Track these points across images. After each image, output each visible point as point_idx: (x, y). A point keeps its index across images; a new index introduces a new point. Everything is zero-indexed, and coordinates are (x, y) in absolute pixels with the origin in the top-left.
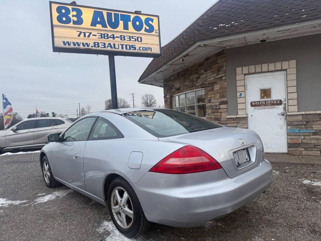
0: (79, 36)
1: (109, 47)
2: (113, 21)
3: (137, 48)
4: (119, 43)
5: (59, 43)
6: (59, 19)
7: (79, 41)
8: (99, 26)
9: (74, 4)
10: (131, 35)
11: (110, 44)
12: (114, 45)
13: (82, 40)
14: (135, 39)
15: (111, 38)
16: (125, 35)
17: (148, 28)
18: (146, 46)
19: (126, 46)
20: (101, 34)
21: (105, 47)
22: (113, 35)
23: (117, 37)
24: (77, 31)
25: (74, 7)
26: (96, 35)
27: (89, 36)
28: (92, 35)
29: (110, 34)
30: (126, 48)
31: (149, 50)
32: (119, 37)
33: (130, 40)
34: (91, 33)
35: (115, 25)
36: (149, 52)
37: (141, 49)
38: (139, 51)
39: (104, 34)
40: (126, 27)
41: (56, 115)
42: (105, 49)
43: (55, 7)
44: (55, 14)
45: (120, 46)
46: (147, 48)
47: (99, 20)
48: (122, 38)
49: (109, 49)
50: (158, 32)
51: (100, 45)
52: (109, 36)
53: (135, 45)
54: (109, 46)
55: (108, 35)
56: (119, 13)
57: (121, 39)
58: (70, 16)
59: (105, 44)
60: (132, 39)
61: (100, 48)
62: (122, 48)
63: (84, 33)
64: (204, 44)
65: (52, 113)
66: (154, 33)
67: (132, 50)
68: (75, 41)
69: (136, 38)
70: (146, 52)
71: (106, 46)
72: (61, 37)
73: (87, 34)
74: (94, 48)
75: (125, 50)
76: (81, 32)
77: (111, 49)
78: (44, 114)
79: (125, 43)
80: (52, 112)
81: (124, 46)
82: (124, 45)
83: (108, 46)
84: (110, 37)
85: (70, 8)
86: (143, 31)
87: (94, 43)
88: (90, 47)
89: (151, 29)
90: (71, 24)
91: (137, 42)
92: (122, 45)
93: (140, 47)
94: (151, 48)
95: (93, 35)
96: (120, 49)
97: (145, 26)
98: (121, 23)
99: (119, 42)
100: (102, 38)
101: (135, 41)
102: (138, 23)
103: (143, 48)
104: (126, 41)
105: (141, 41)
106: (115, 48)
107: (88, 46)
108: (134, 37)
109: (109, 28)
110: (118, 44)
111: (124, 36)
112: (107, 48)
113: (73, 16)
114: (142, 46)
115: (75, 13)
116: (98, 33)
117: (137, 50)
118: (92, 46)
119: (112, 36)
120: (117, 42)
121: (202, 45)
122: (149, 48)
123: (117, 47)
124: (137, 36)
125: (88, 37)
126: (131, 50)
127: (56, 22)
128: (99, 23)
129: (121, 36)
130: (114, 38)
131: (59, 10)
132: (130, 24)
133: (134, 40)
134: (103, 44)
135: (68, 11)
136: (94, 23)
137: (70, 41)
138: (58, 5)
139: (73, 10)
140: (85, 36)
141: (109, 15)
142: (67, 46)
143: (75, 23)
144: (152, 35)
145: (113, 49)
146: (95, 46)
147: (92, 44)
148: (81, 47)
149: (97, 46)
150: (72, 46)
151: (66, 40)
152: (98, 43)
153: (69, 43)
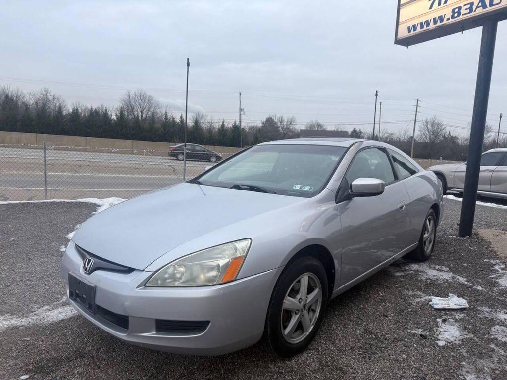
0: (431, 8)
1: (480, 7)
5: (403, 33)
7: (430, 17)
13: (436, 12)
21: (470, 12)
27: (446, 2)
42: (473, 14)
49: (480, 11)
51: (463, 11)
54: (480, 5)
59: (472, 4)
61: (462, 17)
68: (423, 20)
71: (474, 7)
72: (406, 21)
74: (451, 21)
77: (484, 10)
83: (477, 7)
87: (453, 11)
88: (445, 22)
96: (504, 4)
106: (491, 4)
107: (442, 20)
112: (475, 11)
118: (448, 19)
125: (444, 4)
134: (469, 6)
140: (440, 4)
142: (413, 33)
145: (489, 9)
146: (453, 17)
147: (449, 15)
148: (432, 26)
149: (456, 15)
150: (419, 30)
151: (411, 24)
152: (460, 8)
153: (415, 27)
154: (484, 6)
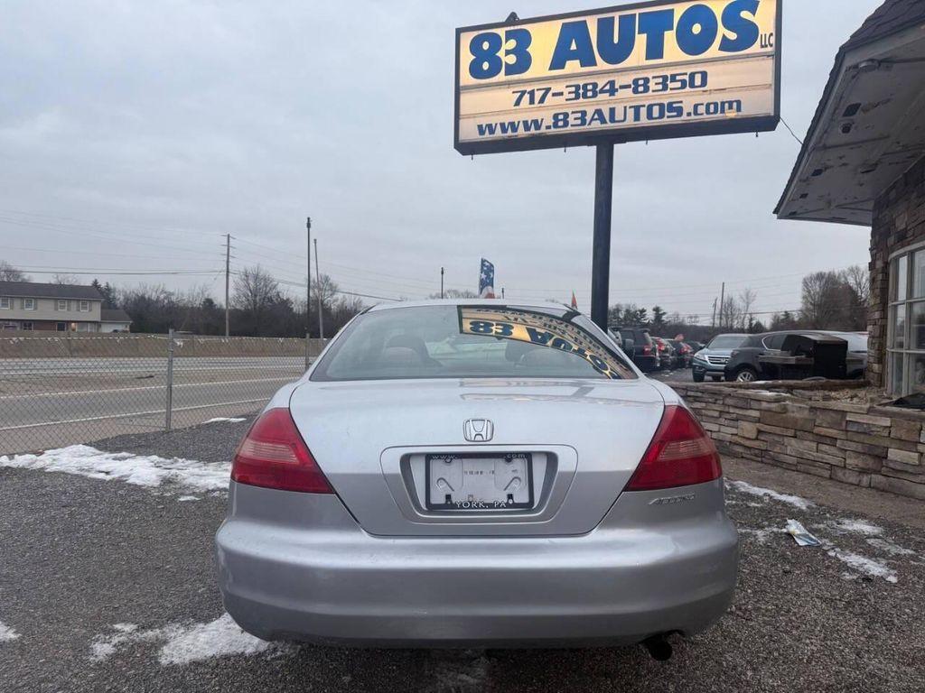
0: (518, 103)
1: (596, 119)
2: (616, 40)
3: (687, 108)
4: (628, 105)
5: (470, 133)
6: (476, 70)
7: (518, 118)
8: (573, 66)
9: (513, 19)
10: (668, 72)
11: (599, 112)
12: (612, 111)
13: (526, 113)
14: (683, 82)
15: (606, 92)
16: (649, 74)
17: (732, 36)
18: (718, 98)
19: (650, 108)
20: (577, 87)
21: (583, 123)
22: (612, 83)
23: (622, 87)
24: (514, 92)
25: (512, 28)
26: (561, 94)
27: (542, 100)
28: (550, 94)
29: (601, 82)
30: (650, 116)
31: (731, 107)
32: (629, 86)
33: (665, 88)
34: (548, 90)
35: (616, 53)
36: (731, 114)
37: (702, 109)
38: (693, 117)
39: (585, 86)
40: (655, 50)
41: (664, 313)
42: (586, 128)
43: (467, 39)
44: (467, 58)
45: (631, 113)
46: (723, 103)
47: (574, 47)
48: (640, 86)
49: (596, 125)
50: (773, 40)
51: (571, 119)
52: (598, 90)
53: (681, 102)
54: (596, 116)
55: (595, 85)
56: (637, 12)
57: (635, 91)
58: (501, 54)
59: (584, 113)
60: (671, 85)
61: (569, 129)
62: (637, 117)
63: (532, 93)
64: (872, 60)
65: (654, 310)
66: (756, 48)
67: (668, 117)
68: (506, 119)
69: (687, 78)
70: (719, 116)
71: (588, 118)
72: (474, 116)
73: (538, 95)
74: (553, 131)
75: (644, 121)
76: (523, 93)
77: (603, 125)
78: (633, 310)
79: (644, 100)
80: (654, 306)
81: (643, 111)
82: (644, 106)
83: (592, 119)
84: (602, 91)
85: (501, 32)
86: (714, 51)
87: (555, 116)
88: (543, 130)
89: (748, 34)
90: (501, 77)
91: (688, 89)
92: (637, 109)
93: (696, 106)
94: (739, 103)
95: (554, 95)
96: (630, 122)
97: (722, 31)
98: (641, 41)
99: (630, 99)
100: (577, 97)
101: (683, 86)
102: (697, 29)
103: (708, 105)
104: (650, 93)
105: (704, 83)
106: (612, 119)
107: (538, 127)
108: (678, 78)
109: (602, 65)
110: (625, 107)
111: (647, 80)
112: (590, 124)
113: (508, 52)
114: (706, 99)
115: (512, 44)
116: (567, 87)
117: (684, 117)
118: (548, 127)
119: (608, 87)
120: (621, 100)
121: (863, 65)
122: (731, 103)
123: (619, 115)
124: (690, 70)
125: (539, 103)
126: (665, 119)
127: (467, 78)
128: (573, 56)
129: (636, 81)
130: (612, 91)
131: (475, 46)
132: (670, 37)
133: (679, 85)
134: (579, 115)
135: (496, 42)
136: (557, 63)
137: (494, 120)
138: (475, 33)
139: (509, 35)
140: (532, 101)
141: (605, 27)
142: (487, 136)
143: (511, 70)
144: (748, 56)
145: (609, 126)
146: (556, 125)
147: (550, 122)
148: (521, 132)
149: (561, 123)
150: (498, 133)
151: (484, 122)
152: (566, 115)
153: (491, 129)
154: (603, 121)
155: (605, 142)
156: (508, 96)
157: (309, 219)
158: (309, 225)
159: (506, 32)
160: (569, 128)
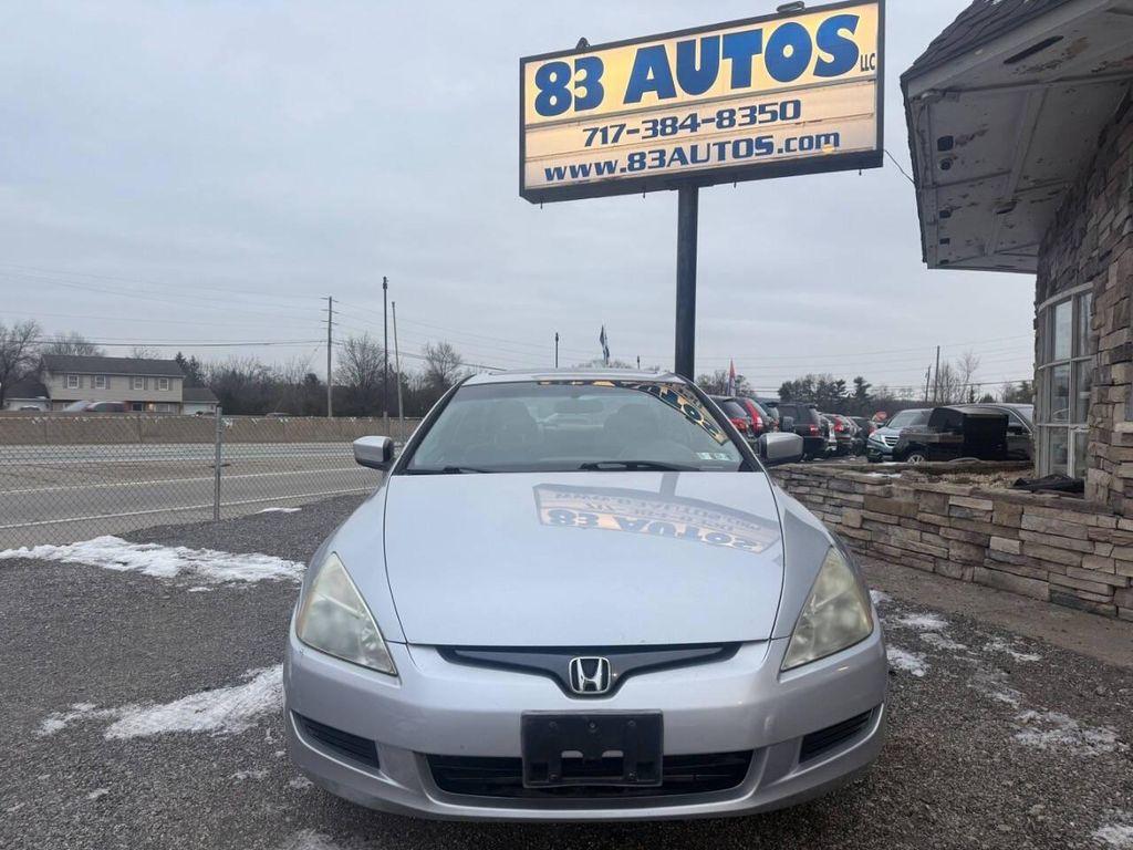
0: (589, 143)
1: (676, 160)
2: (698, 67)
3: (779, 143)
4: (712, 142)
5: (536, 178)
6: (543, 107)
7: (589, 160)
8: (650, 98)
9: (583, 46)
10: (757, 103)
11: (679, 151)
12: (694, 149)
13: (600, 154)
14: (774, 114)
15: (687, 127)
16: (735, 105)
17: (829, 58)
18: (813, 131)
19: (736, 144)
20: (655, 122)
21: (662, 164)
22: (694, 117)
23: (704, 121)
24: (584, 131)
25: (582, 56)
26: (637, 131)
27: (616, 139)
28: (625, 131)
29: (682, 116)
30: (736, 154)
31: (827, 142)
32: (712, 120)
33: (753, 121)
34: (622, 127)
35: (698, 81)
36: (828, 150)
37: (794, 144)
38: (785, 154)
39: (664, 121)
40: (741, 77)
41: (868, 385)
42: (664, 170)
43: (532, 70)
44: (533, 91)
45: (715, 150)
46: (818, 137)
47: (650, 76)
48: (724, 119)
49: (676, 167)
50: (874, 62)
51: (648, 161)
52: (678, 125)
53: (772, 137)
54: (676, 156)
55: (675, 120)
56: (721, 33)
57: (720, 125)
58: (570, 86)
59: (662, 153)
60: (760, 117)
61: (646, 172)
62: (722, 156)
63: (605, 131)
65: (856, 381)
66: (855, 72)
67: (757, 155)
68: (577, 162)
69: (777, 108)
70: (814, 152)
71: (667, 158)
72: (541, 158)
73: (611, 133)
74: (628, 174)
75: (730, 160)
76: (595, 131)
77: (684, 166)
79: (730, 135)
81: (729, 149)
82: (729, 142)
83: (672, 160)
84: (683, 127)
85: (570, 61)
86: (808, 76)
87: (631, 157)
88: (617, 173)
89: (846, 56)
90: (571, 113)
91: (779, 121)
92: (722, 146)
93: (788, 141)
94: (836, 136)
95: (629, 132)
96: (714, 162)
97: (817, 53)
98: (725, 66)
99: (713, 136)
100: (655, 135)
101: (774, 119)
102: (788, 51)
103: (802, 140)
104: (736, 127)
105: (797, 114)
106: (694, 159)
107: (612, 170)
108: (767, 109)
109: (682, 95)
110: (709, 145)
111: (732, 112)
112: (669, 165)
113: (578, 85)
114: (799, 132)
115: (582, 75)
116: (643, 122)
117: (775, 154)
118: (623, 170)
119: (689, 122)
120: (705, 136)
122: (827, 137)
123: (701, 155)
124: (780, 99)
125: (613, 141)
126: (753, 157)
127: (533, 116)
128: (650, 86)
129: (720, 114)
130: (694, 126)
131: (542, 78)
132: (758, 62)
133: (768, 116)
134: (657, 155)
135: (564, 73)
136: (633, 95)
137: (563, 163)
138: (542, 63)
139: (579, 65)
140: (605, 141)
141: (685, 51)
142: (556, 181)
143: (581, 104)
144: (846, 81)
145: (691, 166)
146: (631, 168)
147: (624, 163)
148: (593, 176)
149: (637, 165)
150: (568, 178)
151: (552, 165)
152: (643, 155)
153: (560, 173)
154: (684, 162)
155: (688, 186)
156: (577, 135)
157: (385, 278)
158: (385, 286)
159: (576, 61)
160: (646, 170)
